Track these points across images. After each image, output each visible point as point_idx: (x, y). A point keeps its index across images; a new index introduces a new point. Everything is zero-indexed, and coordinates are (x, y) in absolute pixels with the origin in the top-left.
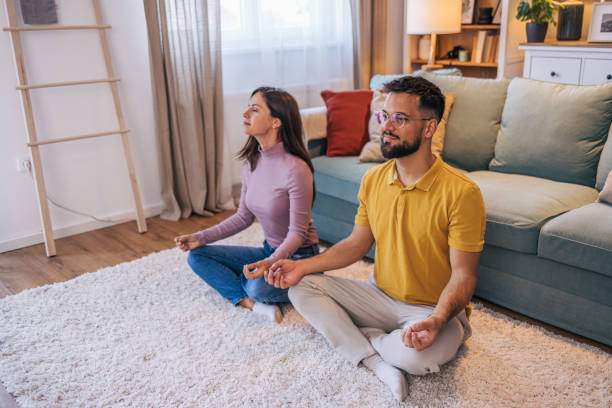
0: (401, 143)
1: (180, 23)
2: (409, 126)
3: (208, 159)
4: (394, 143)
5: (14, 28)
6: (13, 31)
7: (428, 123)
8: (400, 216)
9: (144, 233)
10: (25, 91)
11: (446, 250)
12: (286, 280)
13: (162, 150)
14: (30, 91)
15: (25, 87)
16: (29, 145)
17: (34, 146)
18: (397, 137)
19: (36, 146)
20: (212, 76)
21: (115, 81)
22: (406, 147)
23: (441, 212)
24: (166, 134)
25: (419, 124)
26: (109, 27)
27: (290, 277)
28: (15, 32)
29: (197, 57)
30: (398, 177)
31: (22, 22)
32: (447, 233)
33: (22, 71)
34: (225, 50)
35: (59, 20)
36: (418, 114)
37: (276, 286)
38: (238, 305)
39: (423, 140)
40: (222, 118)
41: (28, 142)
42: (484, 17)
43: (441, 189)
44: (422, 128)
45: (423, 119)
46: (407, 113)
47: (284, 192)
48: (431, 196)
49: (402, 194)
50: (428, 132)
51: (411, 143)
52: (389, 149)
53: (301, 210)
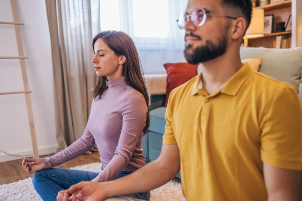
0: (205, 44)
2: (212, 23)
4: (197, 44)
7: (234, 22)
8: (204, 127)
11: (259, 166)
13: (57, 107)
18: (199, 38)
21: (24, 59)
22: (211, 48)
25: (224, 21)
26: (23, 24)
30: (204, 87)
32: (259, 145)
39: (230, 41)
42: (280, 28)
43: (250, 93)
44: (228, 27)
45: (228, 17)
46: (209, 8)
47: (119, 115)
48: (239, 99)
49: (207, 102)
50: (234, 32)
51: (215, 41)
52: (191, 52)
53: (130, 131)
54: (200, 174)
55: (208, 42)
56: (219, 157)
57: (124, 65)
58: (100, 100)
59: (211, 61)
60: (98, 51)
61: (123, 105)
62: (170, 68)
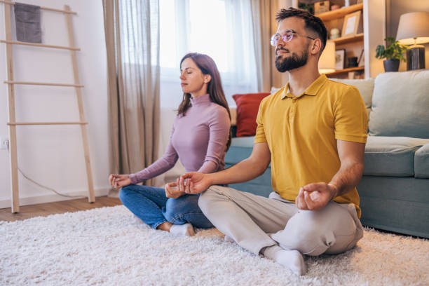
0: (291, 56)
1: (130, 50)
2: (298, 41)
3: (147, 152)
4: (285, 56)
5: (9, 41)
6: (7, 43)
7: (313, 42)
8: (292, 121)
9: (92, 203)
10: (11, 85)
11: (334, 143)
12: (195, 188)
13: (112, 142)
14: (15, 85)
15: (11, 82)
16: (8, 124)
17: (12, 125)
18: (288, 51)
19: (14, 125)
20: (153, 91)
21: (80, 87)
22: (296, 59)
23: (327, 109)
24: (116, 130)
25: (306, 40)
26: (79, 50)
27: (199, 186)
28: (9, 44)
29: (142, 77)
30: (290, 91)
31: (16, 38)
33: (11, 71)
34: (162, 78)
35: (43, 41)
36: (304, 32)
37: (187, 191)
38: (157, 228)
40: (159, 122)
41: (9, 122)
42: (352, 63)
43: (326, 93)
44: (308, 45)
45: (308, 37)
46: (295, 30)
47: (206, 127)
48: (318, 98)
49: (294, 102)
50: (313, 49)
51: (299, 55)
52: (281, 61)
53: (218, 140)
54: (289, 157)
55: (294, 54)
56: (304, 142)
57: (209, 84)
58: (183, 118)
59: (295, 70)
60: (187, 69)
61: (210, 117)
62: (239, 99)
